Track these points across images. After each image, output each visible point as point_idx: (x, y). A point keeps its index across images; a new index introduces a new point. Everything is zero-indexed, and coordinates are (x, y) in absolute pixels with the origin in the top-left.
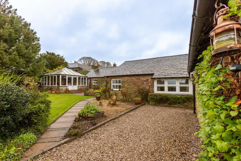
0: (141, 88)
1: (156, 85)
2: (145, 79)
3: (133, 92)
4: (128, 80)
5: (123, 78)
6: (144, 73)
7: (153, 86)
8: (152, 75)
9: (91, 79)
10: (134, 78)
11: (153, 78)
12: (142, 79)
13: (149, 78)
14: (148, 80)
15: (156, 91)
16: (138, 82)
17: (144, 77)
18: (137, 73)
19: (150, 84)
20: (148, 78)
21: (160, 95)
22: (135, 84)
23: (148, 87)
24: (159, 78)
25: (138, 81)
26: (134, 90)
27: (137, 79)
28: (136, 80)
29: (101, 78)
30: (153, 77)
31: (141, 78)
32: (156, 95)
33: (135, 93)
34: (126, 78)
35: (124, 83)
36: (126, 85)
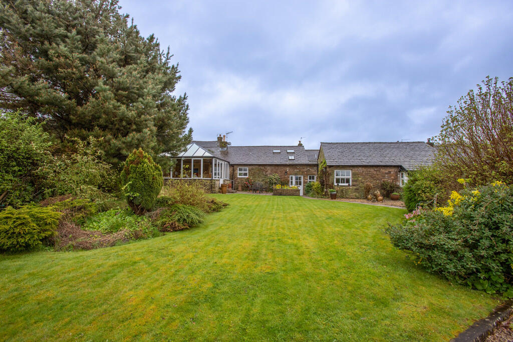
0: (382, 181)
2: (386, 171)
4: (363, 172)
6: (387, 164)
9: (235, 166)
10: (372, 170)
14: (390, 172)
16: (378, 175)
17: (386, 168)
18: (373, 164)
20: (390, 170)
22: (373, 177)
23: (391, 181)
25: (378, 173)
27: (376, 171)
28: (375, 173)
29: (257, 167)
31: (382, 170)
34: (360, 170)
35: (356, 176)
36: (360, 179)
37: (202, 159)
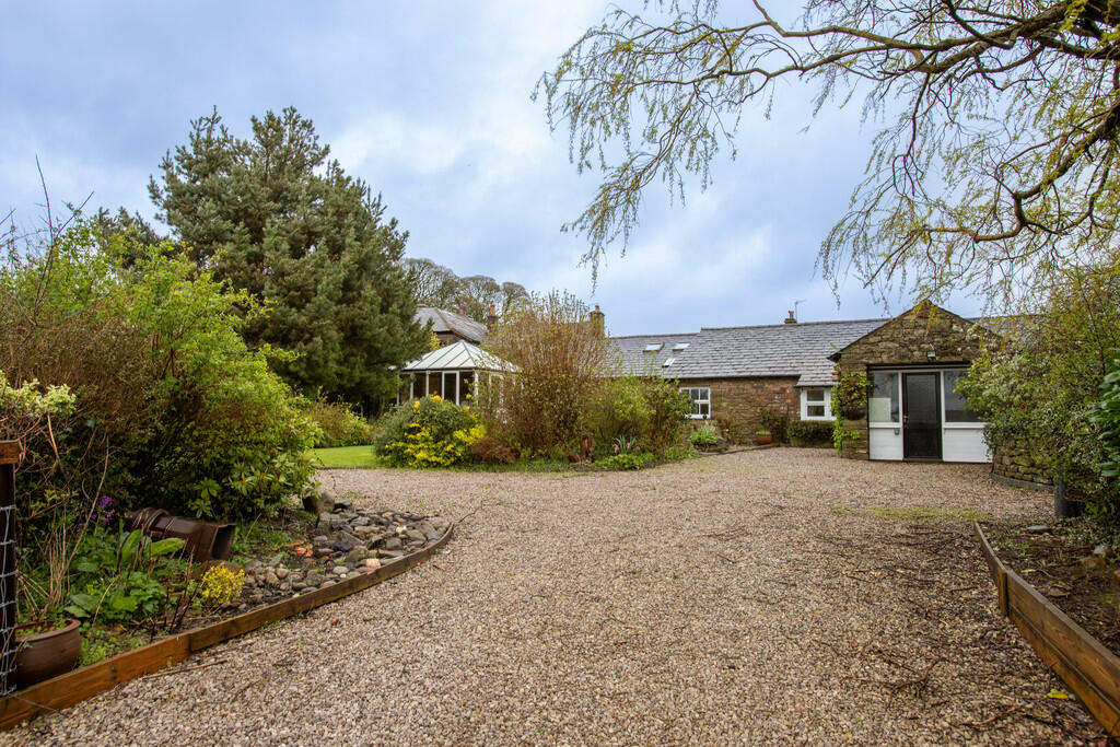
0: (768, 409)
1: (804, 402)
2: (776, 387)
3: (746, 422)
4: (730, 390)
5: (716, 385)
6: (776, 373)
7: (797, 405)
8: (796, 378)
10: (747, 386)
11: (799, 387)
12: (770, 387)
13: (789, 386)
14: (784, 390)
15: (804, 416)
16: (759, 396)
17: (775, 382)
18: (758, 374)
19: (789, 401)
20: (785, 386)
21: (814, 423)
22: (749, 400)
23: (786, 408)
24: (812, 387)
25: (759, 392)
26: (748, 416)
27: (757, 388)
28: (753, 391)
30: (799, 384)
31: (766, 386)
32: (805, 424)
33: (749, 423)
34: (725, 385)
35: (718, 399)
36: (724, 404)
37: (458, 373)
